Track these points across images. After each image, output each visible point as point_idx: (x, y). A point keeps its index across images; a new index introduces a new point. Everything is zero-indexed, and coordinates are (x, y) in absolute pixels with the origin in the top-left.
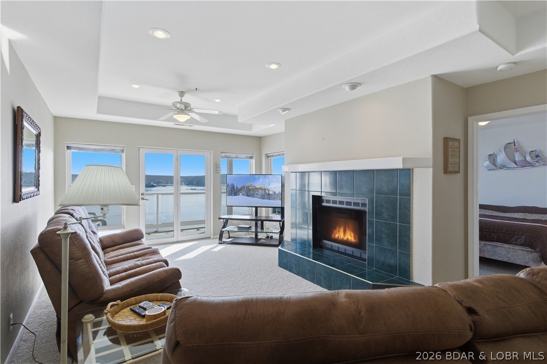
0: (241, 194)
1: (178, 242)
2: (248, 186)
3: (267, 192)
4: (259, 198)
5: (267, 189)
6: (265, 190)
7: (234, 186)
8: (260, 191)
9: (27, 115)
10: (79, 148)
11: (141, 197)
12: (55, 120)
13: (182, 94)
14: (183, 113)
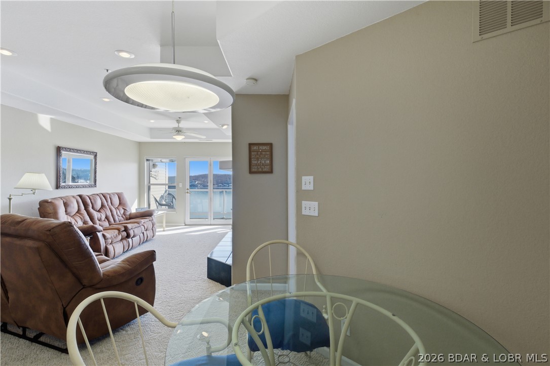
9: (69, 149)
10: (152, 160)
11: (187, 191)
12: (140, 144)
13: (178, 122)
14: (178, 134)
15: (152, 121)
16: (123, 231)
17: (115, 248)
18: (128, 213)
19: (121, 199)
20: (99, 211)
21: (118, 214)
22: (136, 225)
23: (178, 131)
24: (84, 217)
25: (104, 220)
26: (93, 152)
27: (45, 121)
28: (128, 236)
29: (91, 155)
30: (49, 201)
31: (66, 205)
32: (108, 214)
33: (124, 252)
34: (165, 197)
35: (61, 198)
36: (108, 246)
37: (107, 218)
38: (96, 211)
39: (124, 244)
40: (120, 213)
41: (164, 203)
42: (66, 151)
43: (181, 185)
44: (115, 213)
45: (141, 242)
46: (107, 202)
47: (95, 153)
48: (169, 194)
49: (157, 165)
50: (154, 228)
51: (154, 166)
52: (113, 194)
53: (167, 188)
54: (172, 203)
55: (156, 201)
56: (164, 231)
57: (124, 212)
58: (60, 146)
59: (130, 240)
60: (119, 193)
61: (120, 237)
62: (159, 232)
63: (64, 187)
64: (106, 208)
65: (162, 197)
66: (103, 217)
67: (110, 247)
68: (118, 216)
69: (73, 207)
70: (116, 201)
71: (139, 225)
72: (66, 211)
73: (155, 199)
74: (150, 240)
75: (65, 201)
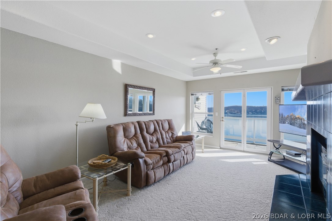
0: (287, 122)
1: (244, 151)
2: (291, 116)
3: (303, 121)
4: (298, 127)
5: (303, 119)
6: (302, 120)
7: (283, 115)
8: (298, 120)
9: (133, 86)
10: (196, 95)
11: (222, 119)
12: (187, 83)
13: (215, 54)
14: (215, 67)
15: (193, 59)
16: (165, 156)
17: (156, 174)
18: (175, 136)
19: (171, 125)
20: (152, 135)
21: (167, 137)
22: (177, 150)
23: (215, 63)
24: (138, 140)
25: (155, 142)
26: (152, 89)
27: (117, 65)
28: (169, 161)
29: (150, 90)
30: (111, 126)
31: (125, 130)
32: (158, 137)
33: (164, 176)
34: (205, 123)
35: (122, 124)
36: (148, 172)
37: (158, 140)
38: (150, 134)
39: (165, 169)
40: (169, 136)
41: (204, 127)
42: (132, 87)
43: (217, 114)
44: (164, 136)
45: (182, 166)
46: (159, 127)
47: (153, 89)
48: (208, 120)
49: (199, 98)
50: (193, 152)
51: (198, 99)
52: (164, 120)
53: (207, 116)
54: (211, 127)
55: (198, 125)
56: (203, 152)
57: (172, 135)
58: (127, 83)
59: (171, 164)
60: (169, 120)
61: (161, 162)
62: (198, 154)
63: (130, 115)
64: (158, 132)
65: (203, 122)
66: (155, 140)
67: (151, 173)
68: (166, 138)
69: (131, 132)
70: (166, 126)
71: (179, 150)
72: (124, 135)
73: (198, 124)
74: (190, 163)
75: (124, 127)
